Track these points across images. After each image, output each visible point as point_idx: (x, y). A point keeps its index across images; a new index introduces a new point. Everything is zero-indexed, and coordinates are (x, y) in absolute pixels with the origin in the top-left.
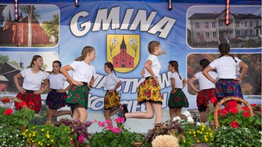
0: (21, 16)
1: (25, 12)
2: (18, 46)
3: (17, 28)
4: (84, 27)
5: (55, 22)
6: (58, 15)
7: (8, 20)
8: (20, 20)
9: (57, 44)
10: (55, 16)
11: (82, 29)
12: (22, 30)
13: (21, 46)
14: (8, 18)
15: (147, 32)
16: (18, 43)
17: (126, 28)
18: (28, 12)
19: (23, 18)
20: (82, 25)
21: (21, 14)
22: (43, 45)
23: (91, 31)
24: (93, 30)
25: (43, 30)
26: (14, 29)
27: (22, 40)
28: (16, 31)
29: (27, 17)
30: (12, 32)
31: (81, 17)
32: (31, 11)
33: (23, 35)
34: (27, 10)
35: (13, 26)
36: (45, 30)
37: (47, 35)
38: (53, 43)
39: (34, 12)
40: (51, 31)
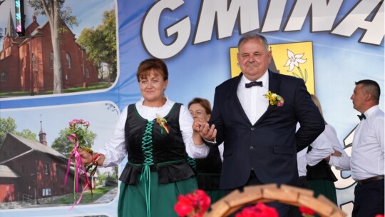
0: (35, 24)
1: (43, 13)
2: (33, 94)
3: (28, 53)
4: (176, 35)
5: (107, 28)
6: (113, 11)
7: (8, 36)
8: (35, 32)
9: (114, 81)
10: (107, 15)
11: (169, 42)
12: (40, 56)
13: (40, 93)
14: (9, 31)
15: (329, 33)
16: (33, 88)
17: (277, 28)
18: (49, 12)
19: (41, 27)
20: (170, 32)
21: (35, 18)
22: (84, 87)
23: (193, 44)
24: (195, 42)
25: (84, 50)
26: (22, 55)
27: (41, 80)
28: (28, 58)
29: (48, 23)
30: (19, 62)
31: (167, 11)
32: (56, 9)
33: (41, 68)
34: (47, 7)
35: (21, 49)
36: (87, 51)
37: (92, 60)
38: (105, 80)
39: (62, 10)
40: (101, 51)
